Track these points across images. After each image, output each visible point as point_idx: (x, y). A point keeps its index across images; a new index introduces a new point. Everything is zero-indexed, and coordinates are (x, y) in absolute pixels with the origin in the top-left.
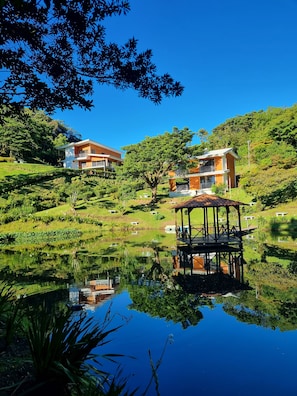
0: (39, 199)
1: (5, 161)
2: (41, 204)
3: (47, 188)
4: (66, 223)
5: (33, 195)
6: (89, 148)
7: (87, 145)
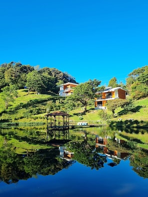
0: (40, 109)
1: (33, 94)
2: (40, 111)
3: (45, 105)
4: (42, 120)
5: (37, 108)
6: (69, 86)
7: (69, 85)
